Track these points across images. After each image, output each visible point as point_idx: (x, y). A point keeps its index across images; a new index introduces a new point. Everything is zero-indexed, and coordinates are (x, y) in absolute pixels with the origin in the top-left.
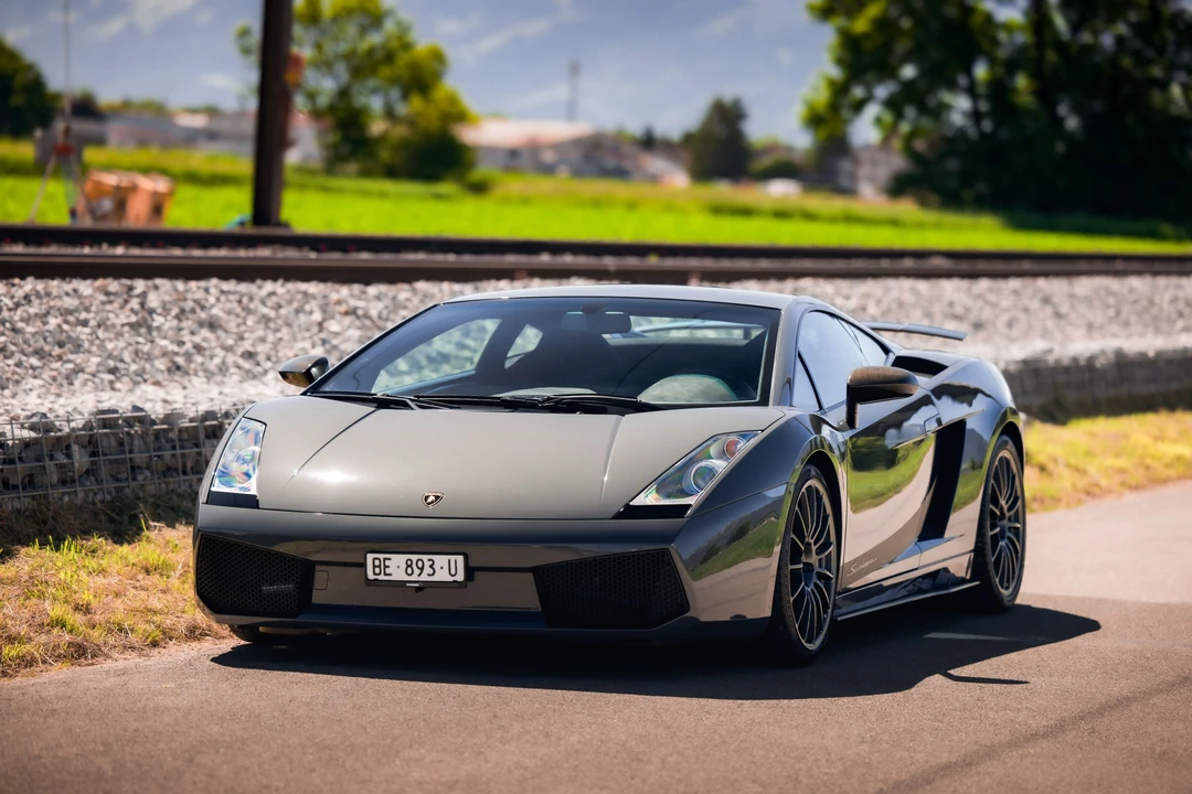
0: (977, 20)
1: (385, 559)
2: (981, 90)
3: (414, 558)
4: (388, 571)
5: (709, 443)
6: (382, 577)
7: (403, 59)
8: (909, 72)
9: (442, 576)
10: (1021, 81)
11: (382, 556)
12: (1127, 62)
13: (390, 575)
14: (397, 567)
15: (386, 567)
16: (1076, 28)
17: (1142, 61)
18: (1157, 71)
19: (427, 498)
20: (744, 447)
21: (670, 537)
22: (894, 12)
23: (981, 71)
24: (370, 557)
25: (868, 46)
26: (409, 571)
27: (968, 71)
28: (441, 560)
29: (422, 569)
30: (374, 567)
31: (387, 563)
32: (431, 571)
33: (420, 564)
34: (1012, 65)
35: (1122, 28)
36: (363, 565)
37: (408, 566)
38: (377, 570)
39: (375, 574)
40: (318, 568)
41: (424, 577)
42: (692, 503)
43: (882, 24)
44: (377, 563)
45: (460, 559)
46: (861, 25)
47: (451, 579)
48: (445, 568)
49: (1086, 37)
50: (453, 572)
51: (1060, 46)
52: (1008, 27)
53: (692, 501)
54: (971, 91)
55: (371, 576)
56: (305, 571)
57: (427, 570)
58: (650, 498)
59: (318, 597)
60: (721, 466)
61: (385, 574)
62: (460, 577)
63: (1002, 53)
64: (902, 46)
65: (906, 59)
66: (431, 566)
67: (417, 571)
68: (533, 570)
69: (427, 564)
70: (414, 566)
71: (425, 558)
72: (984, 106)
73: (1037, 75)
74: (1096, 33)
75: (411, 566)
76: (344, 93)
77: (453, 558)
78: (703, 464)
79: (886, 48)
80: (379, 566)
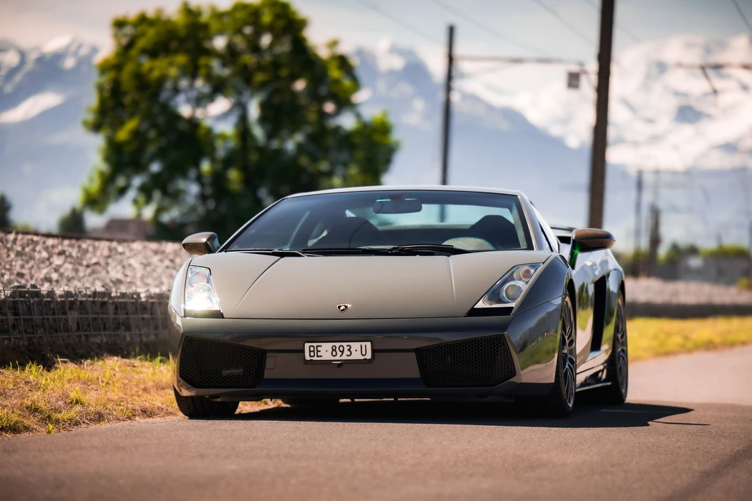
0: (202, 132)
1: (317, 346)
2: (207, 180)
3: (337, 344)
4: (319, 354)
5: (511, 272)
6: (315, 358)
8: (155, 167)
9: (356, 356)
10: (234, 175)
11: (315, 344)
12: (304, 161)
13: (321, 356)
14: (326, 351)
15: (318, 351)
16: (271, 135)
17: (315, 160)
18: (324, 166)
20: (535, 274)
21: (505, 327)
22: (145, 126)
23: (206, 166)
24: (307, 345)
25: (128, 150)
26: (334, 353)
27: (197, 164)
28: (355, 346)
29: (343, 352)
30: (310, 351)
31: (319, 349)
32: (349, 353)
33: (341, 349)
34: (229, 162)
35: (299, 138)
36: (303, 351)
37: (333, 350)
38: (312, 354)
39: (310, 356)
40: (268, 354)
41: (344, 357)
42: (514, 306)
43: (136, 134)
44: (312, 349)
45: (369, 344)
46: (123, 135)
47: (362, 358)
48: (359, 351)
49: (275, 144)
50: (364, 353)
51: (262, 150)
52: (223, 137)
53: (512, 305)
54: (199, 179)
55: (308, 358)
56: (260, 357)
57: (346, 352)
59: (268, 374)
60: (523, 286)
61: (318, 356)
62: (369, 356)
63: (221, 152)
64: (151, 149)
65: (153, 159)
66: (349, 350)
67: (339, 353)
68: (418, 351)
69: (346, 348)
70: (337, 350)
71: (345, 344)
72: (209, 191)
73: (244, 169)
74: (283, 141)
75: (335, 350)
77: (363, 344)
78: (512, 283)
79: (140, 150)
80: (314, 351)
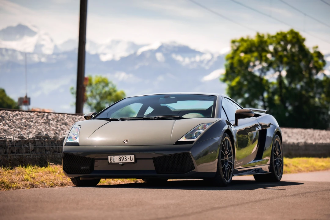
0: (264, 82)
1: (113, 157)
2: (266, 100)
3: (121, 156)
4: (114, 160)
5: (199, 126)
6: (112, 162)
7: (114, 94)
8: (247, 95)
9: (129, 161)
10: (276, 97)
11: (112, 156)
12: (304, 92)
13: (115, 161)
14: (116, 159)
15: (113, 159)
16: (290, 83)
17: (307, 91)
18: (311, 94)
19: (124, 141)
20: (208, 127)
21: (189, 149)
22: (242, 80)
23: (266, 95)
24: (109, 157)
25: (236, 89)
26: (120, 160)
27: (262, 95)
28: (128, 157)
29: (123, 159)
30: (110, 159)
31: (114, 158)
32: (126, 160)
33: (123, 158)
34: (274, 93)
35: (302, 83)
36: (107, 159)
37: (119, 159)
38: (111, 160)
39: (111, 161)
40: (95, 160)
41: (124, 161)
43: (239, 83)
44: (111, 158)
45: (133, 156)
46: (234, 83)
47: (131, 162)
48: (129, 159)
49: (293, 86)
50: (131, 160)
51: (286, 88)
52: (272, 83)
53: (195, 140)
54: (263, 100)
55: (110, 162)
56: (92, 162)
57: (125, 159)
58: (183, 139)
59: (95, 169)
60: (202, 132)
61: (113, 161)
62: (133, 161)
63: (271, 90)
64: (245, 89)
65: (246, 92)
66: (126, 158)
67: (122, 160)
68: (153, 158)
69: (125, 158)
70: (121, 158)
71: (124, 156)
72: (267, 104)
73: (280, 96)
74: (296, 85)
75: (120, 159)
76: (98, 104)
77: (131, 156)
78: (198, 131)
79: (241, 89)
80: (112, 159)
